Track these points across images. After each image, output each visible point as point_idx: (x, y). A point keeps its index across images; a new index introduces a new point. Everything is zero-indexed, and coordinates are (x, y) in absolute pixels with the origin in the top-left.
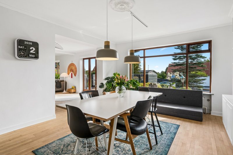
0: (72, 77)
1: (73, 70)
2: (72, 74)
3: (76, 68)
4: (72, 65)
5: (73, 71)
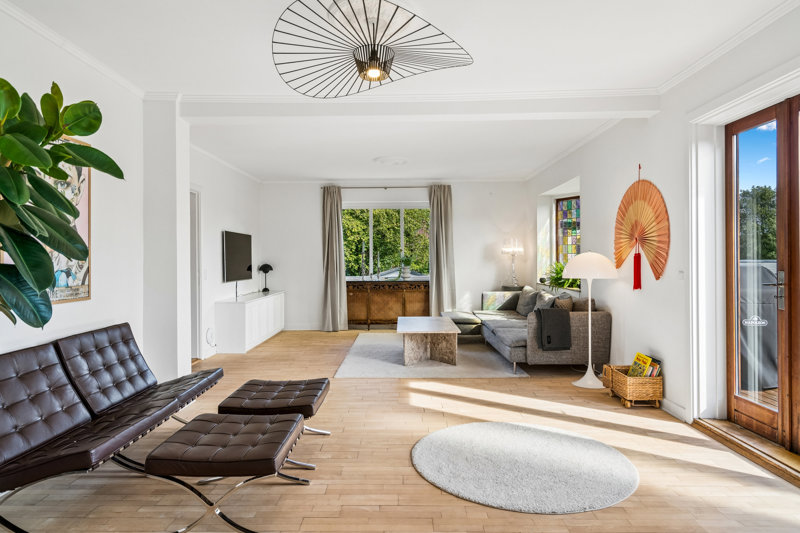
0: (637, 285)
1: (643, 232)
2: (637, 258)
3: (663, 215)
4: (642, 191)
5: (643, 240)
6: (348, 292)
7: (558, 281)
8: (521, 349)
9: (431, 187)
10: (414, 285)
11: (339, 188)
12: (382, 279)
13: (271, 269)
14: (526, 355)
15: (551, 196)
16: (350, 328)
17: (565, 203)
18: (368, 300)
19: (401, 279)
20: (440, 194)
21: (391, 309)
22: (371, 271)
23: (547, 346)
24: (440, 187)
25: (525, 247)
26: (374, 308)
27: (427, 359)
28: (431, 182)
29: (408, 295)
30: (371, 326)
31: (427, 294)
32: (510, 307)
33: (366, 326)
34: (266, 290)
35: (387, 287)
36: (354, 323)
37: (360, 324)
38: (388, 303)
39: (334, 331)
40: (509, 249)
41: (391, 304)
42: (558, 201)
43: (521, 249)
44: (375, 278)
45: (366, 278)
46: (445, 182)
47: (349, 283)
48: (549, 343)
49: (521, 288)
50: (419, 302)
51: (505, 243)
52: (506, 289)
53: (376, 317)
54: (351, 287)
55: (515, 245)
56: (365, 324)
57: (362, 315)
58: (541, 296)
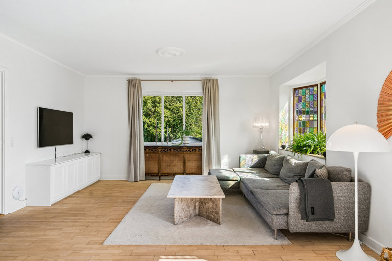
6: (145, 153)
7: (299, 148)
8: (282, 217)
9: (204, 80)
10: (191, 149)
11: (140, 81)
12: (170, 144)
13: (91, 137)
14: (287, 223)
15: (290, 86)
16: (146, 179)
17: (300, 91)
18: (159, 159)
19: (183, 145)
20: (210, 85)
21: (175, 166)
22: (162, 139)
23: (311, 217)
24: (210, 80)
25: (269, 122)
26: (163, 164)
27: (196, 216)
28: (204, 77)
29: (188, 156)
30: (162, 178)
31: (201, 155)
32: (260, 166)
33: (158, 178)
34: (87, 152)
35: (173, 150)
36: (150, 175)
37: (154, 176)
38: (172, 162)
39: (135, 181)
40: (259, 125)
41: (175, 162)
42: (295, 90)
43: (267, 125)
44: (164, 144)
45: (159, 144)
46: (213, 77)
47: (146, 147)
48: (313, 214)
49: (267, 152)
50: (195, 161)
51: (256, 121)
52: (256, 152)
53: (165, 172)
54: (147, 150)
55: (262, 122)
56: (157, 176)
57: (155, 170)
58: (287, 160)
